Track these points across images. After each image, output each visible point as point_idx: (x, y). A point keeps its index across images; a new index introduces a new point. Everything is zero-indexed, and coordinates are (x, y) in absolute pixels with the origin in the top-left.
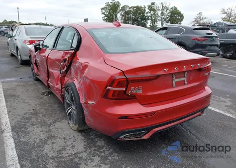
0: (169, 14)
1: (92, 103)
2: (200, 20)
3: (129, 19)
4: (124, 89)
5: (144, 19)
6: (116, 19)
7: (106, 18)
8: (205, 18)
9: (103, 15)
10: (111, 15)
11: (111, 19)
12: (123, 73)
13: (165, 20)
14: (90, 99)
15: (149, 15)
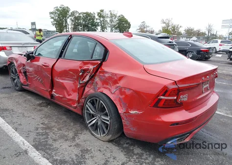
0: (117, 22)
1: (134, 112)
2: (144, 28)
3: (80, 24)
4: (175, 98)
5: (94, 25)
6: (66, 24)
7: (55, 22)
8: (148, 27)
9: (52, 20)
10: (61, 20)
11: (60, 23)
12: (175, 83)
13: (114, 26)
14: (132, 109)
15: (98, 21)
